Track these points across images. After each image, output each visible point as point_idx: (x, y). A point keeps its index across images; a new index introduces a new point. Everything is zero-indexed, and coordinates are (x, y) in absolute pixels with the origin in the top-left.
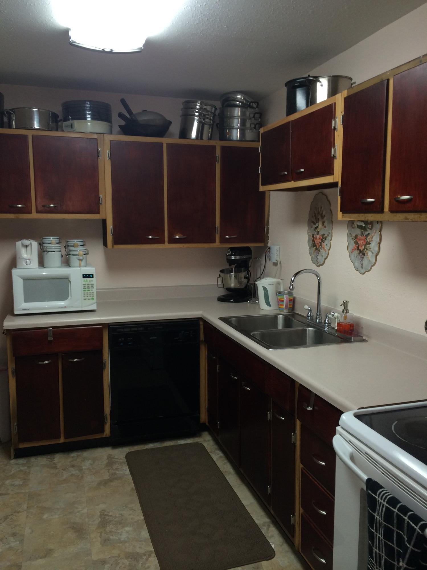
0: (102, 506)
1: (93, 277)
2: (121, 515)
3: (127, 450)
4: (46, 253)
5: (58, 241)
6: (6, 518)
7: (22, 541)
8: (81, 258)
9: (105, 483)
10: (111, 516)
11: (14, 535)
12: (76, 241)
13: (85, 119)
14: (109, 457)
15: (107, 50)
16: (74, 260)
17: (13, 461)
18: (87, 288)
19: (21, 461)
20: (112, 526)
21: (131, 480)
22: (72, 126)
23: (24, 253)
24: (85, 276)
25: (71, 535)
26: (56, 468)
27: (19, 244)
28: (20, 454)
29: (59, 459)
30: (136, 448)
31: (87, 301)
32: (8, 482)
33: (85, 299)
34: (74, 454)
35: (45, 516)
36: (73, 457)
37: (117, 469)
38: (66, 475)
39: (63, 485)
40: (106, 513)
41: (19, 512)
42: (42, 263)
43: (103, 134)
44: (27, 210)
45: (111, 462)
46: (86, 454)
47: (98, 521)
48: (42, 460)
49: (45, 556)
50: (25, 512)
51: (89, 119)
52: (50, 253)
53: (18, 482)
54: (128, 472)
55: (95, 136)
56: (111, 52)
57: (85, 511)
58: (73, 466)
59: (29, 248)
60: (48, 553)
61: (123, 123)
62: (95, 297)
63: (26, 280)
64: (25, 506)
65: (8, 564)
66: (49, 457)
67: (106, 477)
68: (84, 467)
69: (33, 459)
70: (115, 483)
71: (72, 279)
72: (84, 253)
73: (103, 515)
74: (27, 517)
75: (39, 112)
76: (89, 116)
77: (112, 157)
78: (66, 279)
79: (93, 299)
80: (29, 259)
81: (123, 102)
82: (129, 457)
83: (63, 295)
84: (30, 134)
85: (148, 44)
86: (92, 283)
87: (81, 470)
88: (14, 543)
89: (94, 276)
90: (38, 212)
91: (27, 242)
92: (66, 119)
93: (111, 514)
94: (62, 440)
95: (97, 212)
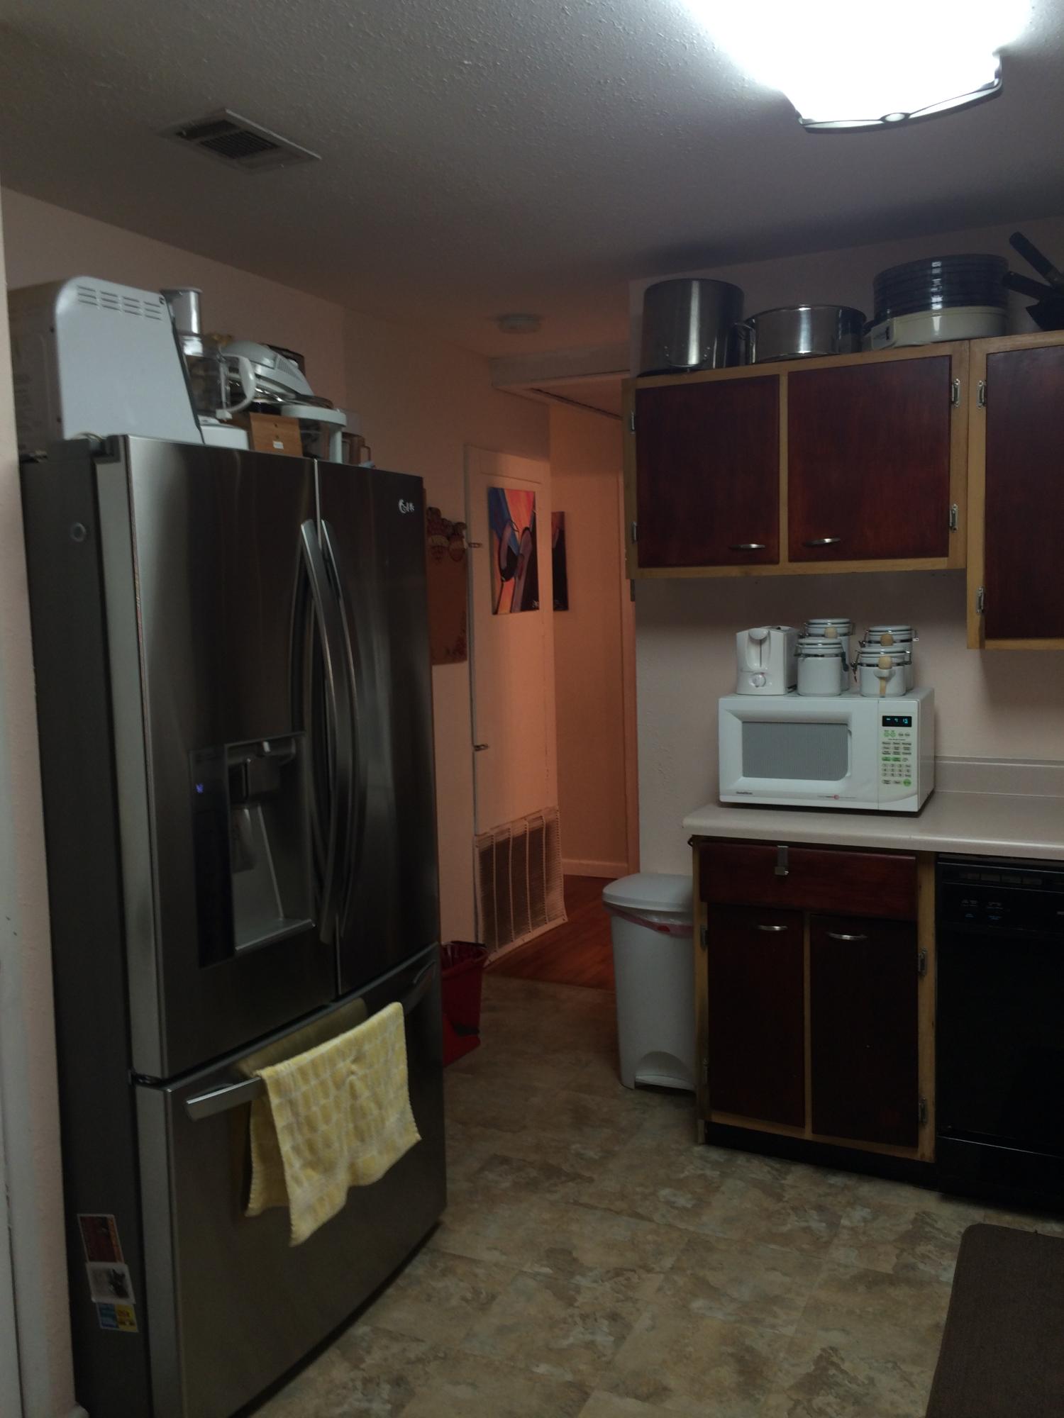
0: (835, 1338)
1: (909, 725)
2: (872, 1381)
3: (977, 1215)
4: (802, 658)
5: (842, 630)
6: (618, 1272)
7: (620, 1339)
8: (885, 673)
9: (873, 1281)
10: (843, 1372)
11: (614, 1317)
12: (890, 629)
13: (927, 306)
14: (922, 1219)
15: (894, 118)
16: (869, 677)
17: (699, 1149)
18: (892, 753)
19: (716, 1155)
20: (831, 1399)
21: (945, 1302)
22: (887, 333)
23: (753, 659)
24: (889, 721)
25: (727, 1375)
26: (779, 1198)
27: (743, 636)
28: (718, 1138)
29: (799, 1180)
30: (1007, 1220)
31: (892, 786)
32: (665, 1193)
33: (887, 782)
34: (837, 1180)
35: (697, 1304)
36: (831, 1186)
37: (924, 1257)
38: (792, 1223)
39: (773, 1246)
40: (835, 1359)
41: (650, 1271)
42: (793, 686)
43: (969, 339)
44: (767, 556)
45: (917, 1234)
46: (869, 1190)
47: (806, 1367)
48: (758, 1169)
49: (645, 1398)
50: (662, 1276)
51: (938, 307)
52: (809, 658)
53: (683, 1201)
54: (949, 1276)
55: (945, 350)
56: (906, 120)
57: (789, 1331)
58: (820, 1208)
59: (765, 646)
60: (657, 1393)
62: (914, 779)
63: (751, 724)
64: (668, 1262)
65: (569, 1377)
66: (778, 1166)
67: (886, 1266)
68: (845, 1222)
69: (741, 1159)
70: (900, 1292)
71: (854, 727)
72: (899, 661)
73: (827, 1360)
74: (660, 1289)
76: (938, 299)
77: (988, 397)
78: (840, 726)
79: (907, 783)
80: (762, 674)
81: (1019, 242)
82: (972, 1234)
83: (834, 766)
84: (783, 370)
86: (908, 740)
87: (834, 1225)
88: (603, 1338)
89: (914, 722)
90: (793, 558)
91: (761, 632)
92: (879, 318)
93: (846, 1366)
95: (942, 550)
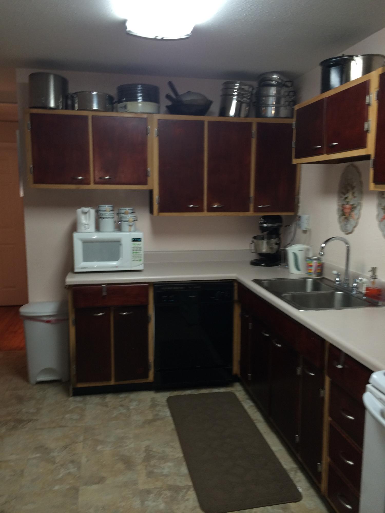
0: (147, 443)
1: (140, 241)
2: (164, 452)
3: (167, 394)
4: (101, 219)
5: (111, 209)
6: (66, 447)
7: (79, 468)
8: (131, 224)
9: (150, 422)
10: (154, 452)
11: (72, 462)
12: (127, 209)
13: (137, 100)
14: (153, 400)
15: (159, 37)
16: (125, 226)
17: (71, 399)
18: (135, 251)
19: (79, 399)
20: (155, 461)
21: (172, 421)
22: (125, 107)
23: (83, 220)
24: (135, 240)
25: (120, 466)
26: (107, 406)
27: (79, 211)
28: (78, 392)
29: (110, 398)
30: (175, 393)
31: (135, 262)
32: (67, 416)
33: (134, 260)
34: (122, 395)
35: (99, 448)
36: (122, 398)
37: (159, 411)
38: (115, 413)
39: (113, 422)
40: (150, 449)
41: (77, 443)
42: (98, 228)
43: (153, 113)
44: (86, 182)
45: (154, 405)
46: (133, 396)
47: (143, 455)
48: (95, 399)
49: (98, 483)
50: (81, 443)
51: (140, 101)
52: (104, 219)
53: (76, 417)
54: (168, 414)
55: (145, 116)
56: (162, 40)
57: (132, 445)
58: (122, 406)
59: (87, 214)
60: (101, 480)
61: (169, 103)
62: (142, 259)
63: (86, 242)
64: (81, 438)
65: (68, 487)
66: (101, 396)
67: (150, 417)
68: (131, 408)
69: (88, 398)
70: (158, 423)
71: (123, 242)
72: (134, 220)
73: (148, 450)
74: (83, 448)
75: (99, 96)
76: (140, 98)
77: (160, 135)
78: (118, 242)
79: (140, 260)
80: (88, 224)
81: (171, 84)
82: (169, 400)
83: (115, 256)
84: (90, 114)
85: (196, 31)
86: (141, 246)
87: (128, 409)
88: (73, 470)
89: (143, 240)
90: (96, 183)
91: (86, 209)
92: (120, 101)
93: (154, 450)
94: (112, 383)
95: (145, 183)
